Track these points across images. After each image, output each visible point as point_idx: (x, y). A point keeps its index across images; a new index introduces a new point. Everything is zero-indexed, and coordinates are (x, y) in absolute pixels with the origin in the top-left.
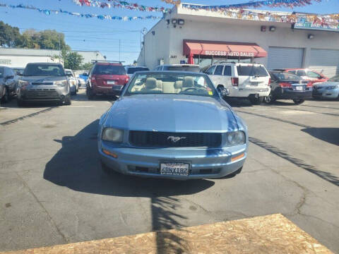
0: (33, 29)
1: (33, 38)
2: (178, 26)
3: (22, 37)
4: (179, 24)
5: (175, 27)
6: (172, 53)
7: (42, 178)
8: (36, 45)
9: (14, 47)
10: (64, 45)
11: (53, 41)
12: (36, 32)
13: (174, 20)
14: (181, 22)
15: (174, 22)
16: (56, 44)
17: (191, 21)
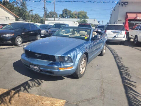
0: (76, 11)
1: (75, 14)
2: (124, 5)
3: (72, 14)
4: (125, 4)
5: (122, 6)
6: (119, 19)
7: (13, 63)
8: (76, 17)
9: (69, 18)
10: (86, 16)
11: (82, 15)
12: (77, 12)
13: (122, 2)
14: (126, 3)
15: (122, 3)
16: (83, 16)
17: (132, 2)
